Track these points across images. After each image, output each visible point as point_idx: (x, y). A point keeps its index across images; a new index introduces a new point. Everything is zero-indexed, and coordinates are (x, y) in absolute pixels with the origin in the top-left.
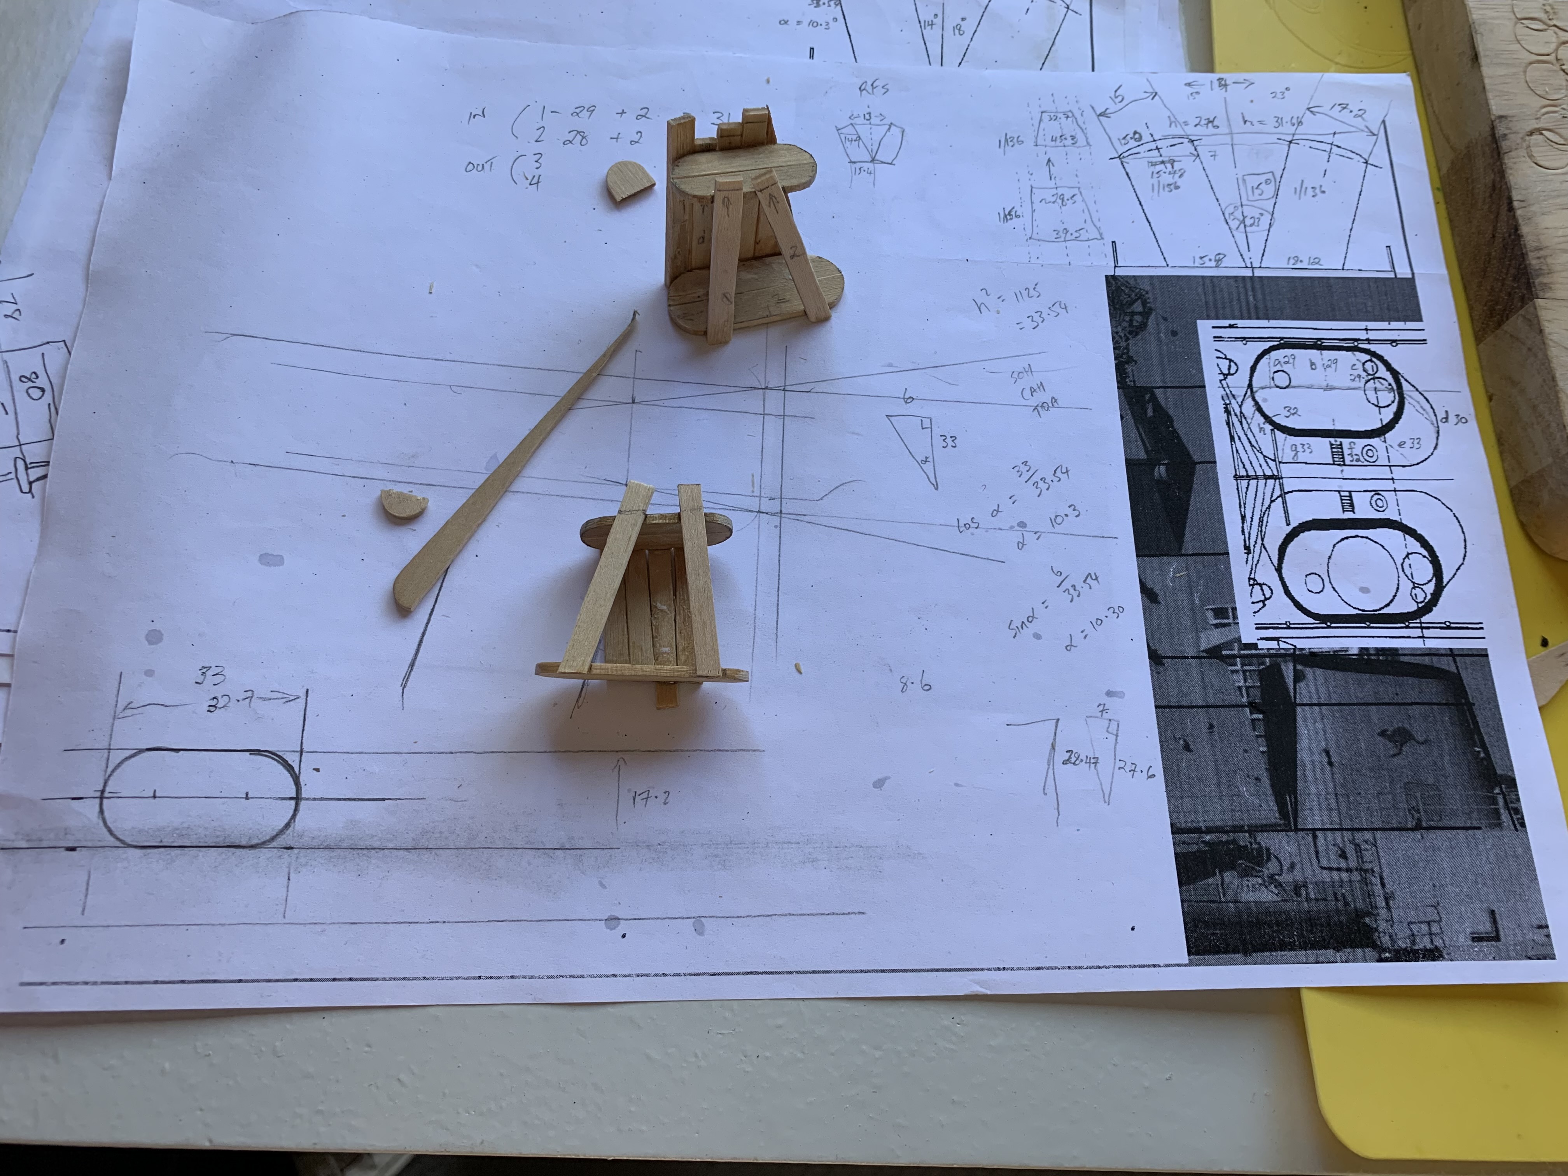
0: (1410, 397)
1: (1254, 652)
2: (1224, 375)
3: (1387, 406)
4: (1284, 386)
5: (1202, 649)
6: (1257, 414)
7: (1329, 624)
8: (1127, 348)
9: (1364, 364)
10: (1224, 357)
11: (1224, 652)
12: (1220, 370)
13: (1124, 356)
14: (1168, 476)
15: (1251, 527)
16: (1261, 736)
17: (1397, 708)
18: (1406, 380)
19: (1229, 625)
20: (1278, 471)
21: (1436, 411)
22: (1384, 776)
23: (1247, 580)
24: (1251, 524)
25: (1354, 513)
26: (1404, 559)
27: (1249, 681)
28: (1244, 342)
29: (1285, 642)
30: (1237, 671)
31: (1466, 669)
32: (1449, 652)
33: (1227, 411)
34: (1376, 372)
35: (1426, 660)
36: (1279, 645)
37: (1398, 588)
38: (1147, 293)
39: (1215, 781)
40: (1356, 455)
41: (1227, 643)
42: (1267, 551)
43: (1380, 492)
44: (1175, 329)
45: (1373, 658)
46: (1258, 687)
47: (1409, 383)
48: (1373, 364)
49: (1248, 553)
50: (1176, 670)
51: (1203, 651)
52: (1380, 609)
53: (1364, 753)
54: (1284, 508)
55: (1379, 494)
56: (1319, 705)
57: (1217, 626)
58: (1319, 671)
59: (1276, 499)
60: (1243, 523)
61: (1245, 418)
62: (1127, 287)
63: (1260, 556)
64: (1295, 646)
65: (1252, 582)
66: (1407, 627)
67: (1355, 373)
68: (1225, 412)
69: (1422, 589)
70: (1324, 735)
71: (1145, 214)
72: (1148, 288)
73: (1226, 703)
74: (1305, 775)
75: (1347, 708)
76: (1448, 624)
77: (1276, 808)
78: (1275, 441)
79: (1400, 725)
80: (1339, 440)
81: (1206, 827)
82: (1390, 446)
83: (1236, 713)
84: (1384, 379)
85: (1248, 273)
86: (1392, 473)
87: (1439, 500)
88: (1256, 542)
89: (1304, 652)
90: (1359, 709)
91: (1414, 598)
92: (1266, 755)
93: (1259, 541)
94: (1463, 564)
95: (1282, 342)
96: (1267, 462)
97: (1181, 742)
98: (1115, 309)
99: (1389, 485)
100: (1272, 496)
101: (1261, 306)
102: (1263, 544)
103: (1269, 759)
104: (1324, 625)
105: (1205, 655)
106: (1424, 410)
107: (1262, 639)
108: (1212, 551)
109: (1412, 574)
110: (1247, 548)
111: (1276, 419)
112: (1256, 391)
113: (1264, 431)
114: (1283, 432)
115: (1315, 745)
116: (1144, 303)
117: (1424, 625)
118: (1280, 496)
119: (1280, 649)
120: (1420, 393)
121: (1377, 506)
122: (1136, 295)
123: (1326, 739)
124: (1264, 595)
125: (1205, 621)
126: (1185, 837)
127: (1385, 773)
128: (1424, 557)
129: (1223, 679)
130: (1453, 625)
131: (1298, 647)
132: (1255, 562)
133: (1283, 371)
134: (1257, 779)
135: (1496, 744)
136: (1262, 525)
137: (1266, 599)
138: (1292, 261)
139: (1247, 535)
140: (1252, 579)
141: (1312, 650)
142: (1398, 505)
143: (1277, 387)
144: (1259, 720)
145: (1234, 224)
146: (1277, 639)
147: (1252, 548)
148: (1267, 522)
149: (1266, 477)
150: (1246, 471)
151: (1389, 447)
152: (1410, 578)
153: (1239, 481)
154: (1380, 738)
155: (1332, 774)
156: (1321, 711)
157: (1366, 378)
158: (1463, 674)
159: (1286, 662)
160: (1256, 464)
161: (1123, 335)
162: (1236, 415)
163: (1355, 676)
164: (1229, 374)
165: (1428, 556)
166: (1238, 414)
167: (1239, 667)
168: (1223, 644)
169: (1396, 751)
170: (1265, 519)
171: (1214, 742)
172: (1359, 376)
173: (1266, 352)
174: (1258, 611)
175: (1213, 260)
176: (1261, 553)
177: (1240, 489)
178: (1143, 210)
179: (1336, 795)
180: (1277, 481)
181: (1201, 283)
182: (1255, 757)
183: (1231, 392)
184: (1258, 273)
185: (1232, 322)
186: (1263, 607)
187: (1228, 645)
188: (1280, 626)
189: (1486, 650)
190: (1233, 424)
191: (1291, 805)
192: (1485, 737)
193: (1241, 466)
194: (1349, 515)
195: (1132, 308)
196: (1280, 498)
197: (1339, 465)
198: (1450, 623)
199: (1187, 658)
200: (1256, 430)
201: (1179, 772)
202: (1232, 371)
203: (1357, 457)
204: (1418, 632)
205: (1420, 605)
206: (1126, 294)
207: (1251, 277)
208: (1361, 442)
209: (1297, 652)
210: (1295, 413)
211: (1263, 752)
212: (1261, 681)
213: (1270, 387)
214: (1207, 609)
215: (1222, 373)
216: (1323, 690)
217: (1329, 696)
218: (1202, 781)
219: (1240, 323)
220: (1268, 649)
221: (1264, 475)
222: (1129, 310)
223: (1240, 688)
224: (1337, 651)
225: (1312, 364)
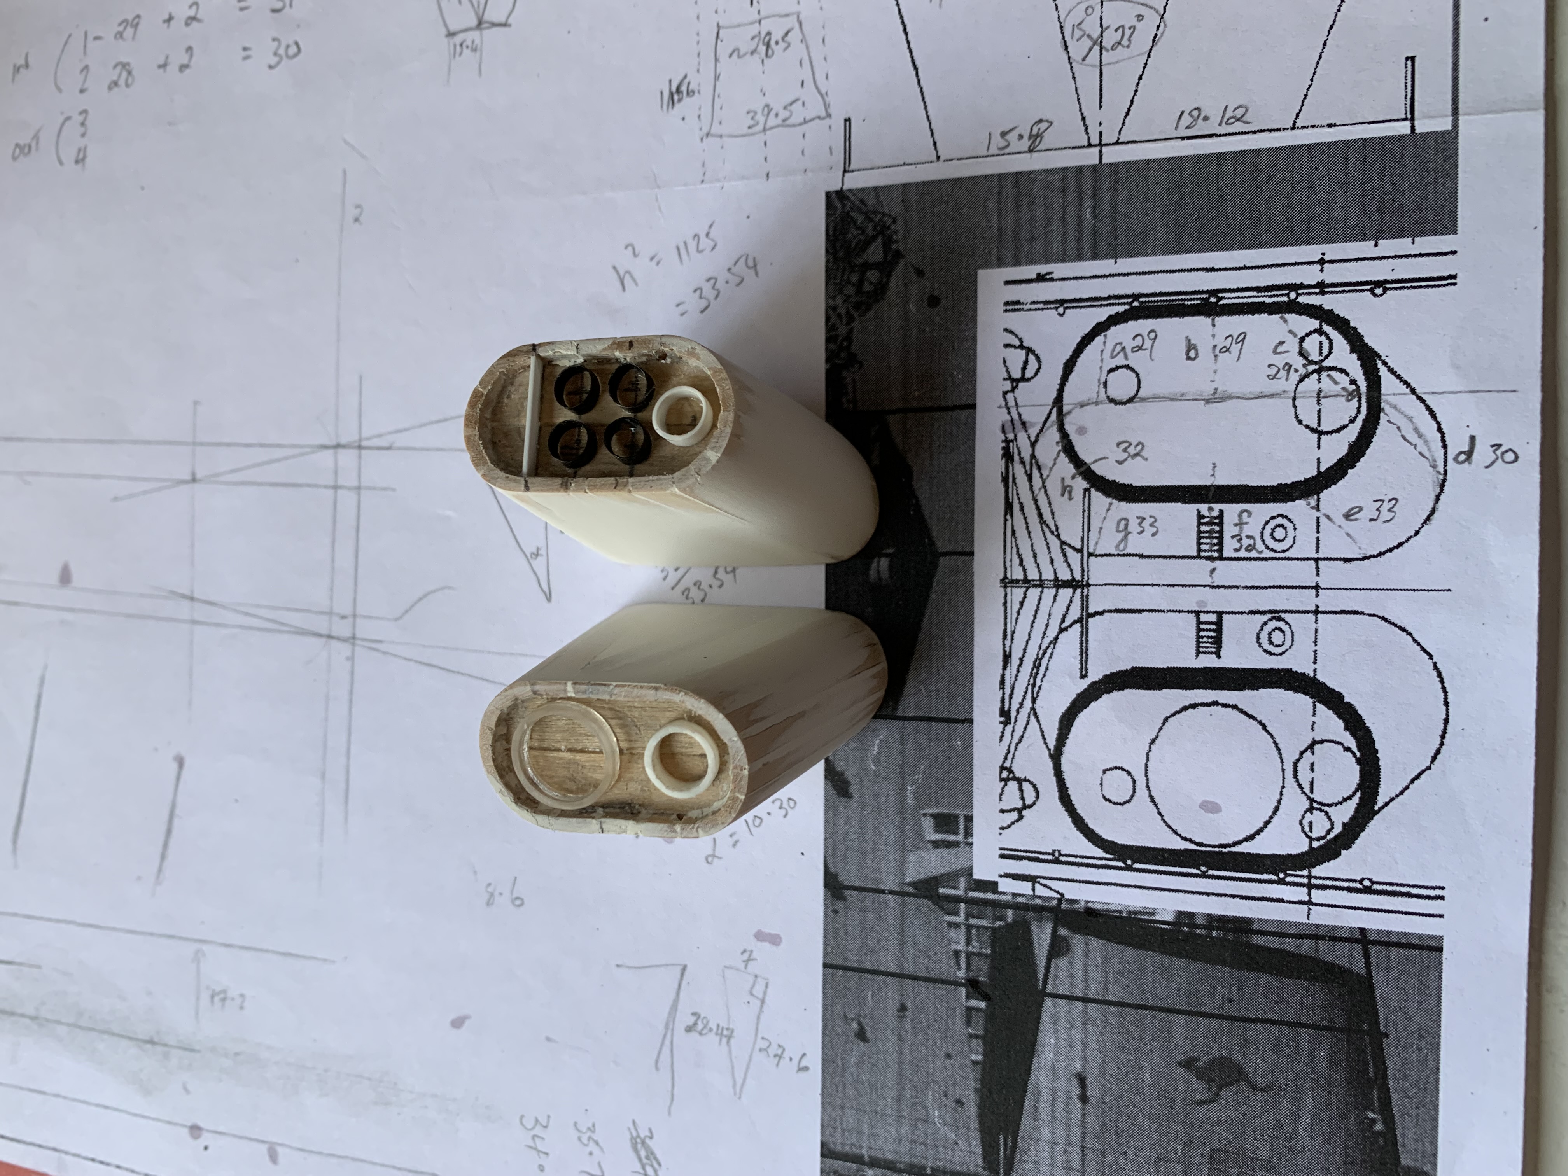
0: (1395, 407)
1: (990, 896)
2: (1013, 380)
3: (1338, 431)
4: (1125, 399)
5: (908, 880)
6: (1064, 459)
7: (1129, 862)
8: (849, 338)
9: (1302, 339)
10: (1017, 343)
11: (942, 891)
12: (1007, 371)
13: (843, 355)
14: (891, 577)
15: (1017, 676)
16: (977, 1037)
17: (1226, 1024)
18: (1391, 370)
19: (956, 844)
20: (1083, 571)
21: (1447, 438)
22: (1176, 1132)
23: (998, 770)
24: (1018, 671)
25: (1219, 657)
26: (1302, 753)
27: (975, 944)
28: (1061, 310)
29: (1045, 886)
30: (957, 925)
31: (1388, 969)
32: (1357, 935)
33: (1008, 456)
34: (1327, 357)
35: (1306, 946)
36: (1033, 889)
37: (1277, 809)
38: (894, 221)
39: (894, 1093)
40: (1248, 537)
41: (948, 874)
42: (1038, 721)
43: (1283, 615)
44: (936, 293)
45: (1198, 931)
46: (986, 956)
47: (1398, 377)
48: (1323, 338)
49: (1006, 723)
50: (863, 910)
51: (909, 884)
52: (1235, 844)
53: (1146, 1090)
54: (1081, 643)
55: (1280, 619)
56: (1085, 1000)
57: (936, 844)
58: (1096, 943)
59: (1071, 626)
60: (1005, 668)
61: (1039, 468)
62: (860, 211)
63: (1025, 729)
64: (1062, 895)
65: (1005, 774)
66: (1281, 882)
67: (1280, 361)
68: (1004, 456)
69: (1327, 813)
70: (1083, 1051)
71: (911, 52)
72: (896, 209)
73: (932, 975)
74: (1036, 1109)
75: (1133, 1011)
76: (1367, 883)
77: (979, 1151)
78: (1088, 512)
79: (1225, 1053)
80: (1217, 507)
81: (870, 1157)
82: (1328, 517)
83: (944, 993)
84: (1342, 371)
85: (1090, 157)
86: (1318, 575)
87: (1409, 634)
88: (1021, 704)
89: (1076, 906)
90: (1154, 1017)
91: (1307, 829)
92: (979, 1067)
93: (1028, 703)
94: (1429, 768)
95: (1136, 304)
96: (1065, 555)
97: (855, 1025)
98: (836, 259)
99: (1307, 600)
100: (1063, 621)
101: (1105, 229)
102: (1033, 709)
103: (982, 1075)
104: (1121, 864)
105: (911, 890)
106: (1420, 436)
107: (1007, 876)
108: (945, 715)
109: (1312, 783)
110: (1005, 715)
111: (1099, 469)
112: (1069, 413)
113: (1070, 493)
114: (1107, 494)
115: (1063, 1064)
116: (888, 243)
117: (1314, 881)
118: (1080, 620)
119: (1034, 897)
120: (1419, 398)
121: (1271, 643)
122: (875, 228)
123: (1084, 1058)
124: (1023, 799)
125: (920, 835)
126: (838, 1164)
127: (1179, 1128)
128: (1348, 749)
129: (932, 935)
130: (1375, 887)
131: (1067, 896)
132: (1016, 740)
133: (1127, 367)
134: (959, 1102)
135: (1414, 1112)
136: (1037, 674)
137: (1026, 807)
138: (1186, 120)
139: (1008, 691)
140: (1005, 769)
141: (1090, 905)
142: (1315, 643)
143: (1112, 401)
144: (978, 1010)
145: (1078, 49)
146: (1033, 879)
147: (1013, 714)
148: (1047, 669)
149: (1059, 584)
150: (1025, 570)
151: (1323, 520)
152: (1307, 790)
153: (1009, 589)
154: (1180, 1071)
155: (1084, 1115)
156: (1085, 1012)
157: (1303, 371)
158: (1379, 979)
159: (1040, 920)
160: (1044, 560)
161: (843, 311)
162: (1022, 462)
163: (1158, 958)
164: (1023, 379)
165: (1355, 749)
166: (1027, 459)
167: (961, 919)
168: (942, 875)
169: (1207, 1096)
170: (1044, 663)
171: (903, 1033)
172: (1288, 367)
173: (1100, 329)
174: (1009, 826)
175: (1026, 137)
176: (1028, 723)
177: (1009, 605)
178: (908, 42)
179: (1083, 1148)
180: (1079, 591)
181: (996, 190)
182: (961, 1067)
183: (1020, 415)
184: (1112, 155)
185: (1043, 269)
186: (1017, 821)
187: (950, 878)
188: (1041, 857)
189: (1441, 938)
190: (1014, 479)
191: (1005, 1150)
192: (1394, 1096)
193: (1016, 561)
194: (1208, 661)
195: (865, 256)
196: (1079, 625)
197: (1208, 558)
198: (1373, 883)
199: (883, 892)
200: (1054, 488)
201: (844, 1070)
202: (1029, 373)
203: (1252, 542)
204: (1301, 894)
205: (1316, 844)
206: (858, 228)
207: (1095, 166)
208: (1263, 511)
209: (1064, 906)
210: (1137, 454)
211: (975, 1063)
212: (993, 946)
213: (1097, 403)
214: (925, 815)
215: (1010, 378)
216: (1095, 975)
217: (1106, 989)
218: (877, 1089)
219: (1059, 269)
220: (1015, 895)
221: (1056, 579)
222: (859, 261)
223: (957, 953)
224: (1135, 913)
225: (1191, 347)
